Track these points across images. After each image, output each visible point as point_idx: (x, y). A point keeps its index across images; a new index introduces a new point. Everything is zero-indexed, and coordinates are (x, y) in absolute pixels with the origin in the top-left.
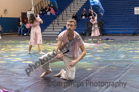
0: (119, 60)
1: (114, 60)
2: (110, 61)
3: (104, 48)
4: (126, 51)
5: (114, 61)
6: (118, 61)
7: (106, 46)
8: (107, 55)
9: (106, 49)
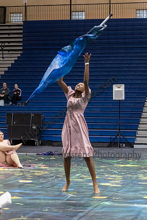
0: (60, 202)
1: (48, 202)
2: (39, 204)
3: (36, 174)
4: (81, 182)
5: (47, 205)
6: (57, 206)
7: (42, 170)
8: (36, 190)
9: (39, 176)
